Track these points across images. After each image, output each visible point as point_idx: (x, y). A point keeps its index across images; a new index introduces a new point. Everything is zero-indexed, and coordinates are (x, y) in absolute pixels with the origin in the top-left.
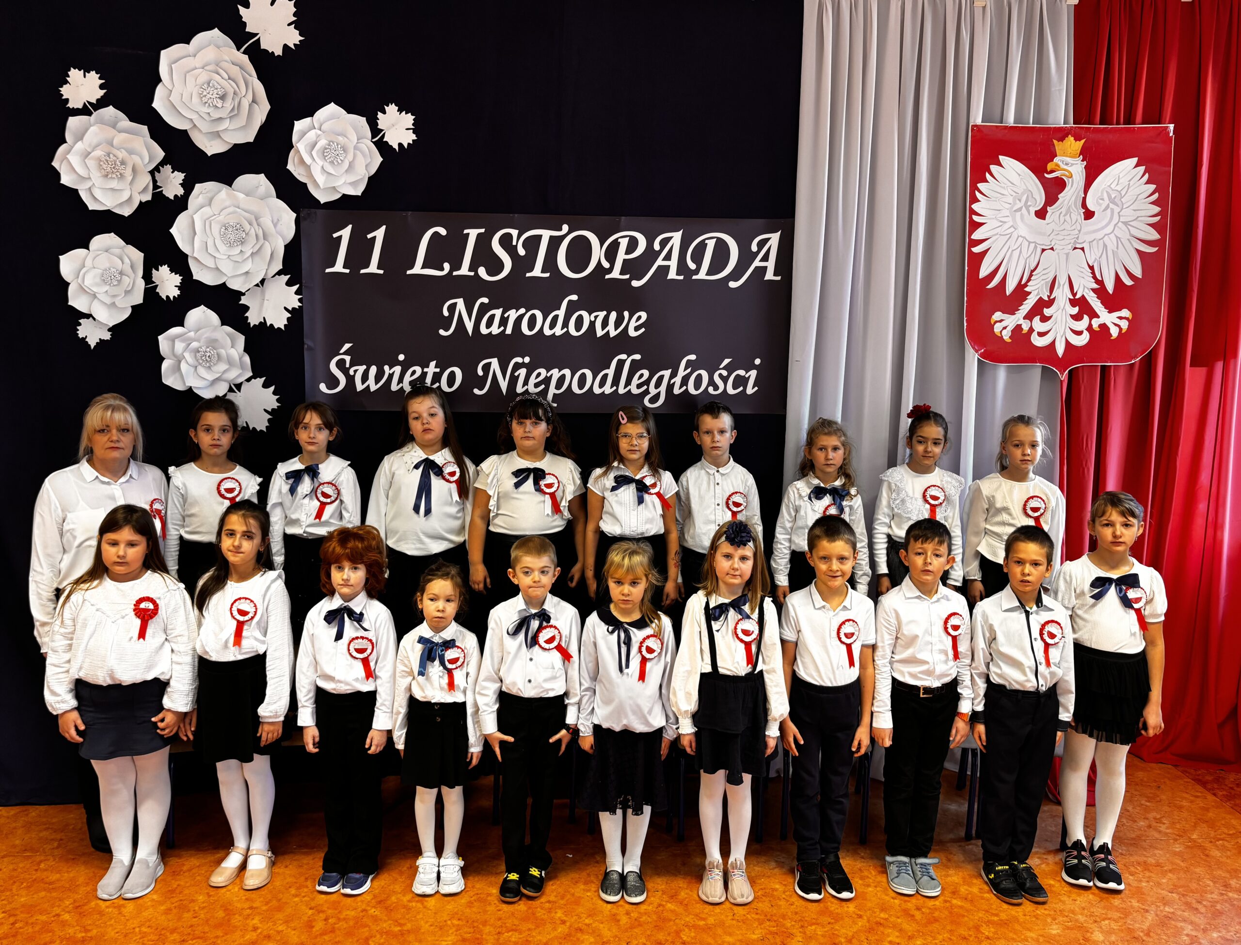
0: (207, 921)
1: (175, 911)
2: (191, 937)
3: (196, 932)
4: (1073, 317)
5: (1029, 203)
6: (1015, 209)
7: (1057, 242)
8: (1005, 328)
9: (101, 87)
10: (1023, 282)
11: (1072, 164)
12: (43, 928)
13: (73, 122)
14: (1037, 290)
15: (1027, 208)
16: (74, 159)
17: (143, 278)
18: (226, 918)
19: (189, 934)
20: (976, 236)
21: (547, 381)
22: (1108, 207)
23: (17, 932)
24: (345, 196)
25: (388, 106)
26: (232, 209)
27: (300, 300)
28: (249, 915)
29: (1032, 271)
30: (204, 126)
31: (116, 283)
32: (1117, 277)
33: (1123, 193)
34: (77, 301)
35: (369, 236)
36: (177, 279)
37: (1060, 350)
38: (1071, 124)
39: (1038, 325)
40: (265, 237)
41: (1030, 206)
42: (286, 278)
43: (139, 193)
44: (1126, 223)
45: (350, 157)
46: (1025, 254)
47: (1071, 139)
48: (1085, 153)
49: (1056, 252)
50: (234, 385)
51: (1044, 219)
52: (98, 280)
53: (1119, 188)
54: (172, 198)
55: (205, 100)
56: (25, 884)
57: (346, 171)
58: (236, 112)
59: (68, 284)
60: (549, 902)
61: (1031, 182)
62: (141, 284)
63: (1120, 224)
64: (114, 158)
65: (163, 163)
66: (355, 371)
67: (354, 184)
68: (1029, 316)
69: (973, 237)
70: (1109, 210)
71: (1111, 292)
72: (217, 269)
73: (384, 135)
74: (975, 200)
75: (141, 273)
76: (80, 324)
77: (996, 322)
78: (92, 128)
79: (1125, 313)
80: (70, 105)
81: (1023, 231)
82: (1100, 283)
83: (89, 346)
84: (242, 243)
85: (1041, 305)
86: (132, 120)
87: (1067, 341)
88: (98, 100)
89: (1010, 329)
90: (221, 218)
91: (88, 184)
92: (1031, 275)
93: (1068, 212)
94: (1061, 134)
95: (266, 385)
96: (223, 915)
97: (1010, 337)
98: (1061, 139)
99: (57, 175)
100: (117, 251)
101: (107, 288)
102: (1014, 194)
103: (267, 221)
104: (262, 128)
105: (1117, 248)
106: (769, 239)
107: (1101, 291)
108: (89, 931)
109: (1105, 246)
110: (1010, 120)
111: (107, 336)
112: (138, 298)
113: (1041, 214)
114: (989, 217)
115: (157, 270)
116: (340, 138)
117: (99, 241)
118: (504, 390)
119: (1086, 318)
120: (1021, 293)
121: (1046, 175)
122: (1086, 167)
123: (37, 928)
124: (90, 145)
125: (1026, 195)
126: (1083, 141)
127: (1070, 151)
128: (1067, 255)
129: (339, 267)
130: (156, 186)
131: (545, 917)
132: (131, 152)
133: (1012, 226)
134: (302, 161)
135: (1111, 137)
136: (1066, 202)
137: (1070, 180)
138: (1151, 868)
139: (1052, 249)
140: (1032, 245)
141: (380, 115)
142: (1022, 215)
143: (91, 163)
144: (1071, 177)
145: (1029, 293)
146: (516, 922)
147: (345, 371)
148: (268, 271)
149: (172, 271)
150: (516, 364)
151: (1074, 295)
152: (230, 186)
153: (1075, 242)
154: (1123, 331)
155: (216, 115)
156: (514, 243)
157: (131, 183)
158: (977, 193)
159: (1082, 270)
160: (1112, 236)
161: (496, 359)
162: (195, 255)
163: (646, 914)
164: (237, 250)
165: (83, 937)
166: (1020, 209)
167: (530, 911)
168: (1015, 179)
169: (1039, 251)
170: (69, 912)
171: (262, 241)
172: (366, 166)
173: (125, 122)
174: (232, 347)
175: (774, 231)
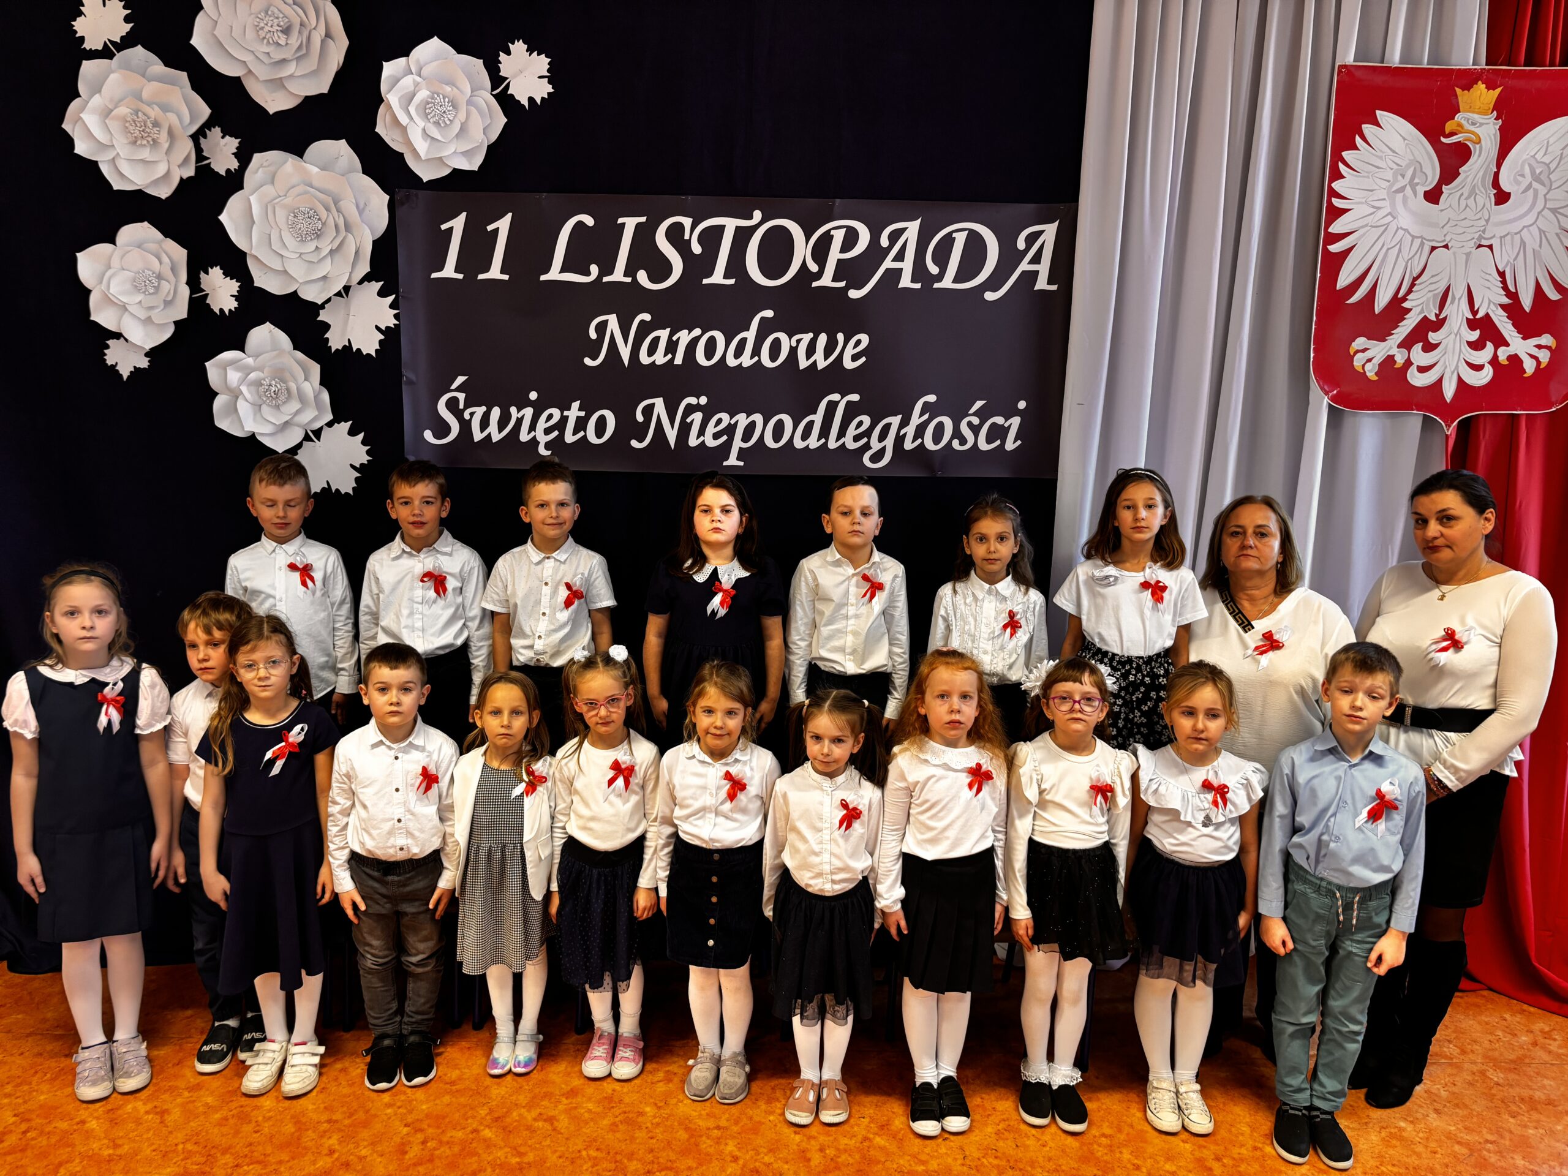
0: (272, 1137)
1: (232, 1121)
2: (247, 1160)
3: (255, 1154)
4: (1470, 344)
5: (1416, 180)
6: (1394, 188)
7: (1454, 236)
8: (1369, 360)
9: (127, 19)
10: (1401, 294)
11: (1482, 124)
12: (61, 1140)
13: (88, 67)
14: (1420, 306)
15: (1413, 185)
16: (90, 119)
17: (187, 283)
18: (297, 1134)
19: (246, 1156)
20: (1336, 228)
21: (730, 430)
22: (1530, 186)
23: (27, 1145)
24: (456, 172)
25: (513, 43)
26: (302, 188)
27: (396, 316)
28: (325, 1132)
29: (1415, 279)
30: (262, 72)
31: (152, 291)
32: (1538, 286)
33: (1553, 166)
34: (102, 316)
35: (490, 228)
36: (234, 286)
37: (1449, 391)
38: (1482, 65)
39: (1419, 356)
40: (348, 228)
41: (1417, 184)
42: (377, 286)
43: (179, 166)
44: (1554, 211)
45: (462, 116)
46: (1406, 254)
47: (1481, 86)
48: (1500, 107)
49: (1451, 250)
50: (312, 431)
51: (1437, 203)
52: (128, 286)
53: (1547, 159)
54: (223, 173)
55: (262, 34)
56: (48, 1075)
57: (457, 136)
58: (304, 51)
59: (89, 292)
60: (718, 1128)
61: (1423, 151)
62: (185, 291)
63: (1546, 212)
64: (144, 118)
65: (208, 125)
66: (472, 414)
67: (468, 154)
68: (1407, 344)
69: (1330, 230)
70: (1531, 192)
71: (1527, 309)
72: (286, 272)
73: (508, 85)
74: (1337, 175)
75: (184, 277)
76: (108, 347)
77: (1357, 351)
78: (112, 76)
79: (1547, 339)
80: (87, 45)
81: (1405, 220)
82: (1513, 296)
83: (121, 376)
84: (318, 236)
85: (1426, 327)
86: (166, 65)
87: (1460, 378)
88: (122, 38)
89: (1377, 361)
90: (288, 201)
91: (110, 155)
92: (1413, 285)
93: (1473, 193)
94: (1468, 79)
95: (352, 432)
96: (293, 1130)
97: (1377, 374)
98: (1468, 87)
99: (70, 142)
100: (152, 246)
101: (140, 297)
102: (1395, 167)
103: (349, 206)
104: (339, 75)
105: (1540, 246)
106: (1042, 232)
107: (1513, 309)
108: (120, 1146)
109: (1523, 243)
110: (1395, 58)
111: (144, 363)
112: (181, 311)
113: (1433, 196)
114: (1357, 200)
115: (207, 273)
116: (448, 89)
117: (129, 233)
118: (672, 443)
119: (1490, 346)
120: (1397, 309)
121: (1443, 140)
122: (1500, 129)
123: (53, 1140)
124: (111, 100)
125: (1412, 169)
126: (1498, 90)
127: (1478, 104)
128: (1468, 255)
129: (449, 271)
130: (200, 156)
131: (711, 1150)
132: (165, 108)
133: (1390, 214)
134: (396, 121)
135: (1538, 84)
136: (1469, 180)
137: (1478, 146)
138: (1539, 1107)
139: (1446, 247)
140: (1417, 242)
141: (502, 56)
142: (1405, 200)
143: (114, 125)
144: (1479, 142)
145: (1408, 311)
146: (672, 1156)
147: (458, 414)
148: (353, 275)
149: (226, 274)
150: (689, 405)
151: (1475, 313)
152: (301, 155)
153: (1480, 238)
154: (1542, 366)
155: (277, 56)
156: (687, 237)
157: (168, 152)
158: (1341, 165)
159: (1488, 277)
160: (1534, 230)
161: (661, 399)
162: (253, 252)
163: (845, 1151)
164: (311, 246)
165: (109, 1155)
166: (1402, 190)
167: (693, 1140)
168: (1397, 144)
169: (1427, 249)
170: (98, 1118)
171: (343, 233)
172: (485, 130)
173: (157, 66)
174: (306, 379)
175: (1050, 221)
